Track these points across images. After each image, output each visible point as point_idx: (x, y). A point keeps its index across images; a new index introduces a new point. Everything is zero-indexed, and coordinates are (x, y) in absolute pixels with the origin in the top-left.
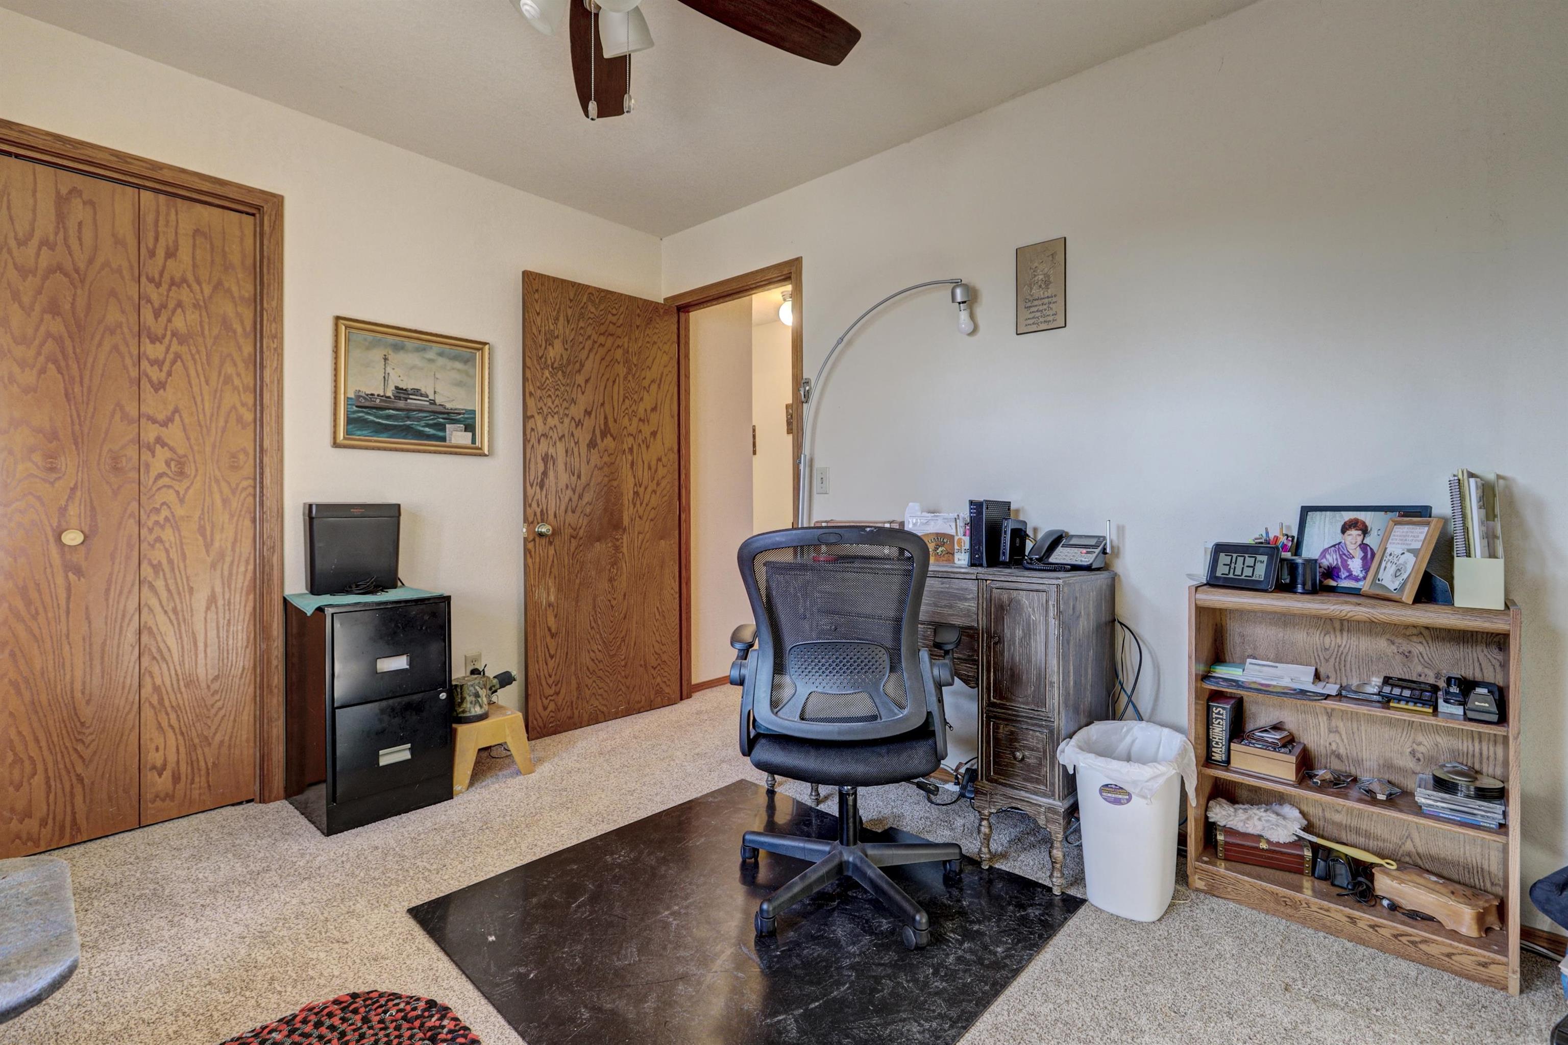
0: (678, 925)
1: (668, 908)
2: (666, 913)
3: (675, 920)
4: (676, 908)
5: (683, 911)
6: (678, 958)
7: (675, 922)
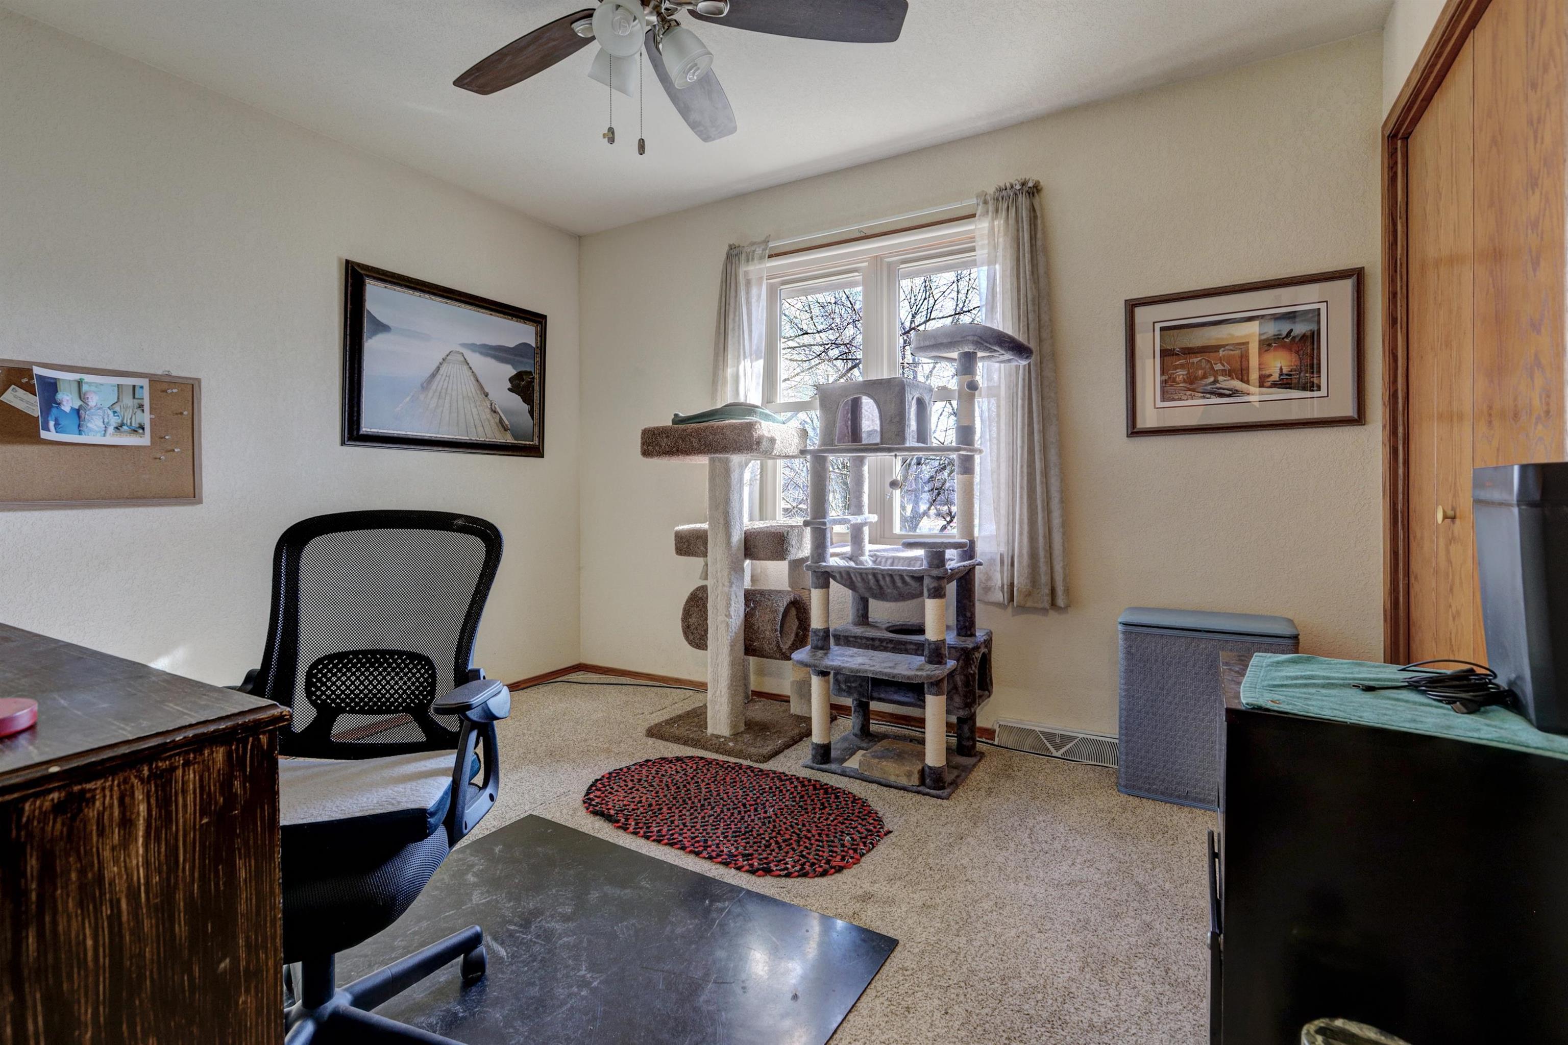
0: (579, 970)
1: (594, 991)
2: (595, 984)
3: (584, 976)
4: (584, 993)
5: (575, 989)
6: (575, 934)
7: (582, 973)
